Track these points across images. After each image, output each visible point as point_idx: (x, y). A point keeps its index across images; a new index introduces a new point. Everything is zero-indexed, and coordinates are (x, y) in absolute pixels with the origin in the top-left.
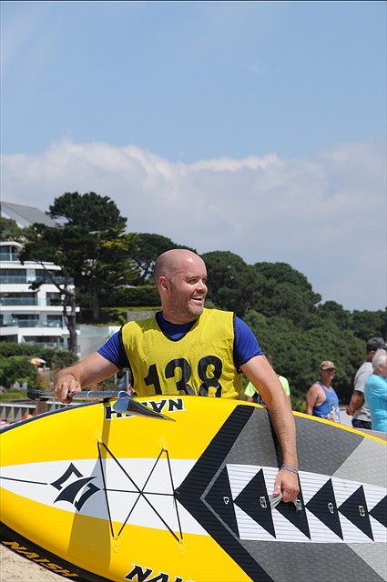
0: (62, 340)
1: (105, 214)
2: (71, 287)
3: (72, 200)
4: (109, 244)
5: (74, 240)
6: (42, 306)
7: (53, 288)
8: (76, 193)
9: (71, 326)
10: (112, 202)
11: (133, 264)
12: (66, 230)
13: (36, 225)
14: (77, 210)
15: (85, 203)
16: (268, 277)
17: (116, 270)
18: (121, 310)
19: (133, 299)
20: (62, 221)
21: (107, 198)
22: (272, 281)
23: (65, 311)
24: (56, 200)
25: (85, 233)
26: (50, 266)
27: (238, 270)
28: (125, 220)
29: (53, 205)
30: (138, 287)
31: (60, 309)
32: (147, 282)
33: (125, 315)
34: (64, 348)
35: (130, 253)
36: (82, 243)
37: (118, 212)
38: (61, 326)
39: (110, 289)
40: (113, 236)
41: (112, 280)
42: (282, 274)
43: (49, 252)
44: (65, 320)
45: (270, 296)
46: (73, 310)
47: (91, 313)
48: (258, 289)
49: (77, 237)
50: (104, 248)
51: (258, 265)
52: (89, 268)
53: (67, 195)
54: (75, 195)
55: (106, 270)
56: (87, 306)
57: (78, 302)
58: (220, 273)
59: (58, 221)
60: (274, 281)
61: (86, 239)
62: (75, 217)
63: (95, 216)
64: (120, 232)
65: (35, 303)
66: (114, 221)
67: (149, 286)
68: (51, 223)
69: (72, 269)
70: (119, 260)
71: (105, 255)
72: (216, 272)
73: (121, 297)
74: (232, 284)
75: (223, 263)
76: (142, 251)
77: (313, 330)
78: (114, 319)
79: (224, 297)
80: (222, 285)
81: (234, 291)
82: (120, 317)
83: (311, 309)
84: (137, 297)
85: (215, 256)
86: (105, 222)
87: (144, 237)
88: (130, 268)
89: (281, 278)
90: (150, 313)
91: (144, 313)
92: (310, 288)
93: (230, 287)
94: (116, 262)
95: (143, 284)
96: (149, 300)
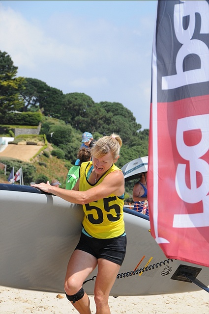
1: (3, 63)
4: (5, 83)
10: (9, 56)
11: (20, 97)
16: (108, 111)
17: (9, 100)
18: (11, 127)
19: (19, 120)
21: (5, 53)
22: (110, 114)
27: (89, 106)
28: (16, 68)
30: (24, 113)
32: (29, 110)
33: (13, 130)
35: (19, 90)
37: (12, 62)
39: (4, 113)
40: (8, 78)
41: (6, 107)
42: (117, 110)
45: (108, 124)
48: (101, 119)
50: (2, 86)
51: (102, 103)
55: (2, 100)
58: (77, 107)
60: (112, 114)
64: (11, 76)
66: (9, 69)
67: (30, 113)
70: (11, 94)
71: (3, 90)
72: (74, 105)
73: (11, 118)
74: (84, 115)
75: (79, 101)
76: (27, 89)
77: (134, 147)
78: (6, 132)
79: (79, 123)
80: (77, 115)
81: (86, 119)
82: (11, 131)
83: (135, 134)
84: (22, 119)
85: (75, 96)
86: (3, 68)
87: (29, 80)
88: (18, 100)
89: (116, 112)
90: (30, 130)
91: (26, 130)
92: (134, 119)
93: (83, 117)
94: (9, 96)
95: (26, 111)
96: (30, 122)
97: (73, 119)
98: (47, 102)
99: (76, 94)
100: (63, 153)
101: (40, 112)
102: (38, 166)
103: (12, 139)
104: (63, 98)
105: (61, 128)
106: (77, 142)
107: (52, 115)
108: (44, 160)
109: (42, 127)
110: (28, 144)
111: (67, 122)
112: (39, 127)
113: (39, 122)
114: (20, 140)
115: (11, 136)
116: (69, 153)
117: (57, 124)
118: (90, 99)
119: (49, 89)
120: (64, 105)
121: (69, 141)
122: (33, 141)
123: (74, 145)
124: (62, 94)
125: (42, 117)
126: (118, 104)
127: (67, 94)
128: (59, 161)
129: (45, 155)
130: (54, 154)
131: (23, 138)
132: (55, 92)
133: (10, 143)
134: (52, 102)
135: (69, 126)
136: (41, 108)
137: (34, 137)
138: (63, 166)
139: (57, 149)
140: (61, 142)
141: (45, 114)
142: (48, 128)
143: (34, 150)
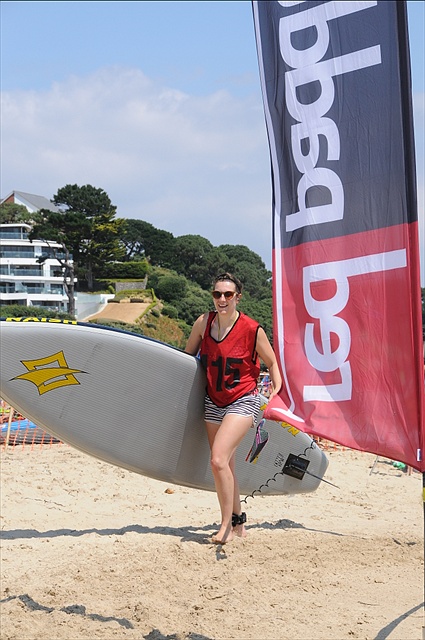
0: (63, 305)
1: (99, 203)
2: (70, 262)
3: (72, 191)
4: (102, 227)
6: (47, 276)
7: (55, 262)
8: (76, 185)
9: (70, 293)
10: (105, 193)
11: (120, 243)
12: (67, 215)
13: (42, 210)
14: (76, 199)
15: (83, 194)
16: (230, 257)
17: (108, 248)
18: (112, 281)
19: (121, 272)
21: (101, 190)
22: (234, 260)
23: (65, 281)
24: (59, 191)
25: (82, 218)
26: (53, 244)
27: (206, 251)
28: (115, 208)
29: (57, 194)
30: (125, 263)
31: (61, 279)
32: (133, 259)
33: (114, 285)
34: (63, 311)
35: (119, 234)
36: (80, 226)
37: (109, 201)
38: (62, 293)
39: (102, 264)
40: (105, 221)
41: (104, 257)
42: (241, 254)
43: (53, 233)
44: (65, 288)
46: (72, 280)
47: (87, 283)
48: (222, 266)
49: (76, 221)
50: (98, 230)
51: (222, 247)
52: (85, 247)
53: (68, 187)
54: (75, 187)
55: (98, 248)
56: (83, 277)
57: (76, 273)
58: (191, 253)
59: (60, 208)
60: (235, 260)
61: (83, 223)
62: (74, 205)
63: (91, 204)
64: (109, 218)
65: (41, 274)
66: (106, 209)
67: (133, 263)
68: (54, 209)
69: (72, 247)
70: (110, 240)
71: (99, 236)
72: (188, 251)
73: (111, 270)
74: (201, 262)
75: (194, 245)
76: (128, 233)
77: (265, 301)
78: (105, 288)
79: (194, 272)
80: (192, 263)
81: (203, 268)
82: (110, 287)
83: (264, 284)
84: (124, 271)
85: (188, 239)
86: (99, 209)
87: (130, 222)
88: (119, 247)
89: (240, 258)
90: (134, 284)
91: (129, 284)
92: (264, 266)
93: (199, 265)
94: (107, 242)
95: (129, 260)
96: (134, 274)
97: (187, 268)
98: (154, 248)
99: (190, 237)
100: (176, 311)
101: (146, 261)
102: (146, 329)
103: (112, 297)
104: (174, 242)
105: (172, 279)
106: (192, 296)
107: (161, 264)
108: (154, 321)
109: (149, 280)
110: (132, 301)
111: (180, 272)
112: (146, 279)
113: (145, 273)
114: (123, 298)
115: (111, 293)
116: (184, 310)
117: (168, 275)
118: (207, 242)
119: (156, 232)
120: (175, 251)
121: (183, 296)
122: (138, 297)
123: (189, 300)
124: (172, 237)
125: (149, 267)
126: (242, 247)
127: (179, 238)
128: (171, 321)
129: (154, 314)
130: (164, 312)
131: (126, 294)
132: (165, 236)
133: (109, 301)
134: (160, 249)
135: (183, 277)
136: (147, 256)
137: (140, 292)
138: (177, 327)
139: (168, 307)
140: (173, 298)
141: (152, 263)
142: (157, 280)
143: (141, 309)
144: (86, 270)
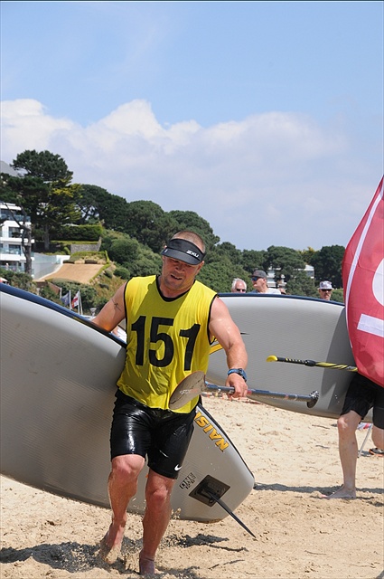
0: (20, 264)
1: (56, 168)
2: (28, 224)
3: (31, 156)
4: (58, 191)
5: (32, 187)
7: (14, 224)
8: (34, 151)
9: (27, 254)
10: (62, 159)
11: (76, 207)
12: (25, 180)
13: (2, 174)
14: (34, 164)
15: (41, 159)
16: (180, 222)
17: (64, 212)
18: (66, 243)
19: (76, 235)
20: (23, 172)
21: (58, 156)
22: (183, 225)
23: (23, 242)
24: (19, 156)
25: (40, 182)
26: (12, 207)
27: (157, 216)
28: (72, 173)
29: (16, 159)
30: (81, 226)
31: (20, 240)
32: (87, 223)
33: (69, 247)
34: (21, 270)
35: (75, 199)
36: (38, 190)
37: (66, 167)
38: (20, 254)
39: (58, 226)
40: (62, 185)
41: (60, 220)
42: (190, 220)
43: (12, 196)
44: (23, 249)
46: (29, 241)
47: (44, 243)
49: (34, 185)
50: (55, 195)
51: (173, 212)
52: (43, 210)
53: (27, 152)
54: (33, 152)
55: (55, 211)
56: (41, 239)
57: (33, 235)
58: (144, 218)
59: (19, 172)
60: (185, 225)
61: (41, 187)
62: (33, 170)
63: (48, 169)
64: (65, 183)
66: (63, 174)
67: (88, 226)
68: (14, 173)
69: (29, 210)
70: (66, 204)
71: (56, 200)
72: (140, 216)
73: (66, 233)
74: (153, 226)
75: (146, 211)
76: (84, 198)
77: (212, 264)
78: (62, 250)
79: (146, 236)
80: (144, 227)
81: (154, 232)
82: (66, 248)
83: (212, 248)
84: (79, 234)
85: (140, 204)
86: (56, 174)
87: (86, 187)
88: (74, 210)
89: (189, 224)
90: (88, 246)
91: (84, 246)
92: (211, 231)
93: (151, 229)
94: (63, 206)
95: (84, 224)
96: (88, 236)
97: (139, 232)
98: (107, 212)
99: (142, 202)
100: (128, 272)
101: (100, 224)
102: (99, 289)
103: (67, 258)
104: (127, 207)
105: (125, 242)
106: (144, 259)
107: (114, 228)
108: (107, 281)
109: (103, 242)
110: (86, 263)
111: (132, 236)
112: (100, 241)
113: (99, 236)
114: (77, 259)
115: (67, 254)
116: (135, 272)
117: (120, 238)
118: (159, 207)
119: (109, 197)
120: (127, 215)
121: (134, 258)
122: (92, 258)
123: (140, 262)
124: (125, 202)
125: (103, 230)
126: (191, 213)
127: (132, 203)
129: (107, 275)
130: (117, 273)
131: (81, 255)
132: (118, 201)
133: (64, 262)
134: (114, 213)
135: (135, 241)
136: (101, 219)
137: (94, 254)
139: (120, 268)
140: (126, 260)
141: (105, 226)
142: (110, 243)
143: (94, 270)
144: (43, 232)
